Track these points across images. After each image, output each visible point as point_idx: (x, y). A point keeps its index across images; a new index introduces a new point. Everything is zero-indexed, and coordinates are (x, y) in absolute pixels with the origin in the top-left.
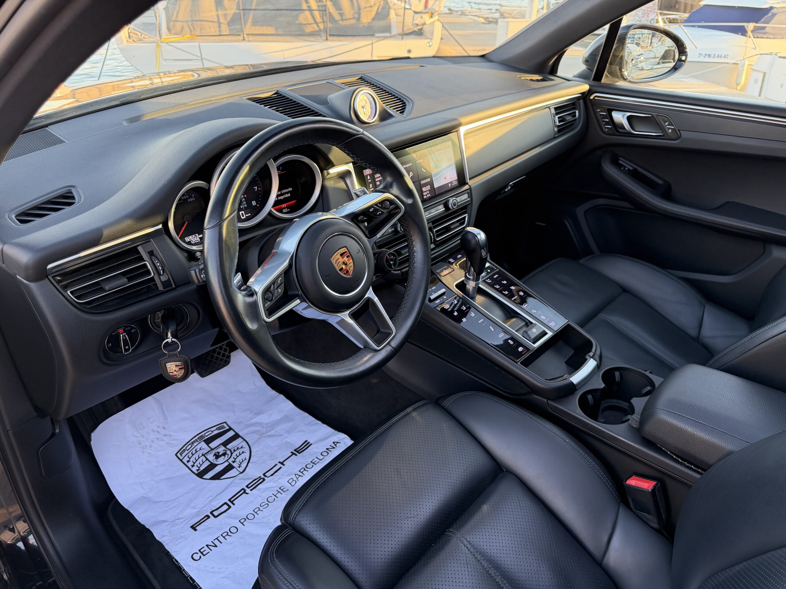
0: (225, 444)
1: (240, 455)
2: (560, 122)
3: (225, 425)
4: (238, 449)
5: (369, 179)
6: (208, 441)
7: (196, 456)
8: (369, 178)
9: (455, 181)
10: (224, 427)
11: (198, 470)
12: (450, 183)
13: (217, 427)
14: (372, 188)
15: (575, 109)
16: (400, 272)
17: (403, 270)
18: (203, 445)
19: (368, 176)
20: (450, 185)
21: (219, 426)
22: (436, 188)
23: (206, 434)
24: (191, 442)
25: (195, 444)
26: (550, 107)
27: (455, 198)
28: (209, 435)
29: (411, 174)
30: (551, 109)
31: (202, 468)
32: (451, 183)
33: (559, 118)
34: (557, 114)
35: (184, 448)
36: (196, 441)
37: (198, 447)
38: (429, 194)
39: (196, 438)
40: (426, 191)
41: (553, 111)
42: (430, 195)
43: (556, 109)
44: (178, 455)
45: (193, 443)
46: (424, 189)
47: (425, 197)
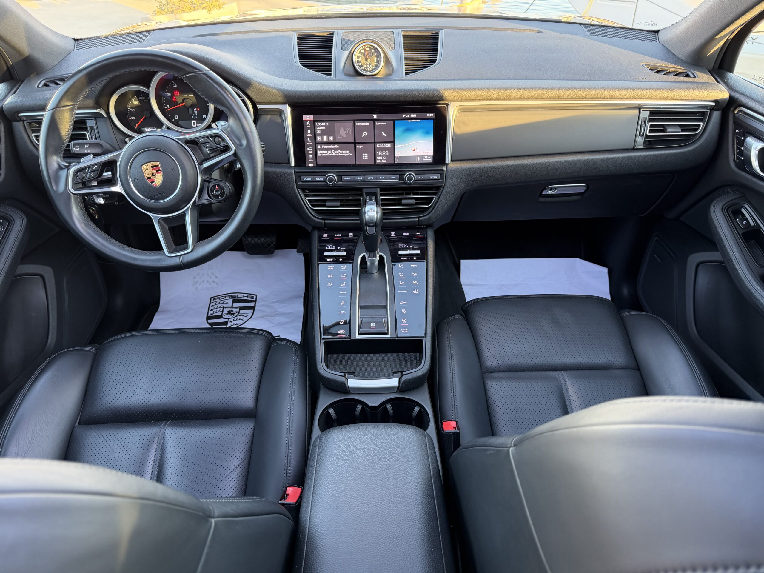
0: (241, 308)
1: (239, 320)
2: (651, 131)
3: (255, 297)
4: (243, 316)
5: (308, 125)
6: (235, 301)
7: (219, 305)
8: (308, 123)
9: (428, 156)
10: (253, 298)
11: (211, 314)
12: (420, 157)
13: (248, 295)
14: (309, 134)
15: (701, 120)
16: (323, 221)
17: (326, 221)
18: (231, 301)
19: (308, 122)
20: (419, 159)
21: (250, 296)
22: (397, 157)
23: (238, 296)
24: (225, 296)
25: (227, 298)
26: (642, 109)
27: (414, 174)
28: (240, 297)
29: (365, 134)
30: (642, 112)
31: (214, 315)
32: (423, 157)
33: (651, 126)
34: (650, 120)
35: (219, 297)
36: (230, 296)
37: (227, 301)
38: (384, 160)
39: (231, 295)
40: (382, 156)
41: (645, 114)
42: (386, 161)
43: (652, 113)
44: (212, 299)
45: (226, 297)
46: (379, 153)
47: (378, 161)
